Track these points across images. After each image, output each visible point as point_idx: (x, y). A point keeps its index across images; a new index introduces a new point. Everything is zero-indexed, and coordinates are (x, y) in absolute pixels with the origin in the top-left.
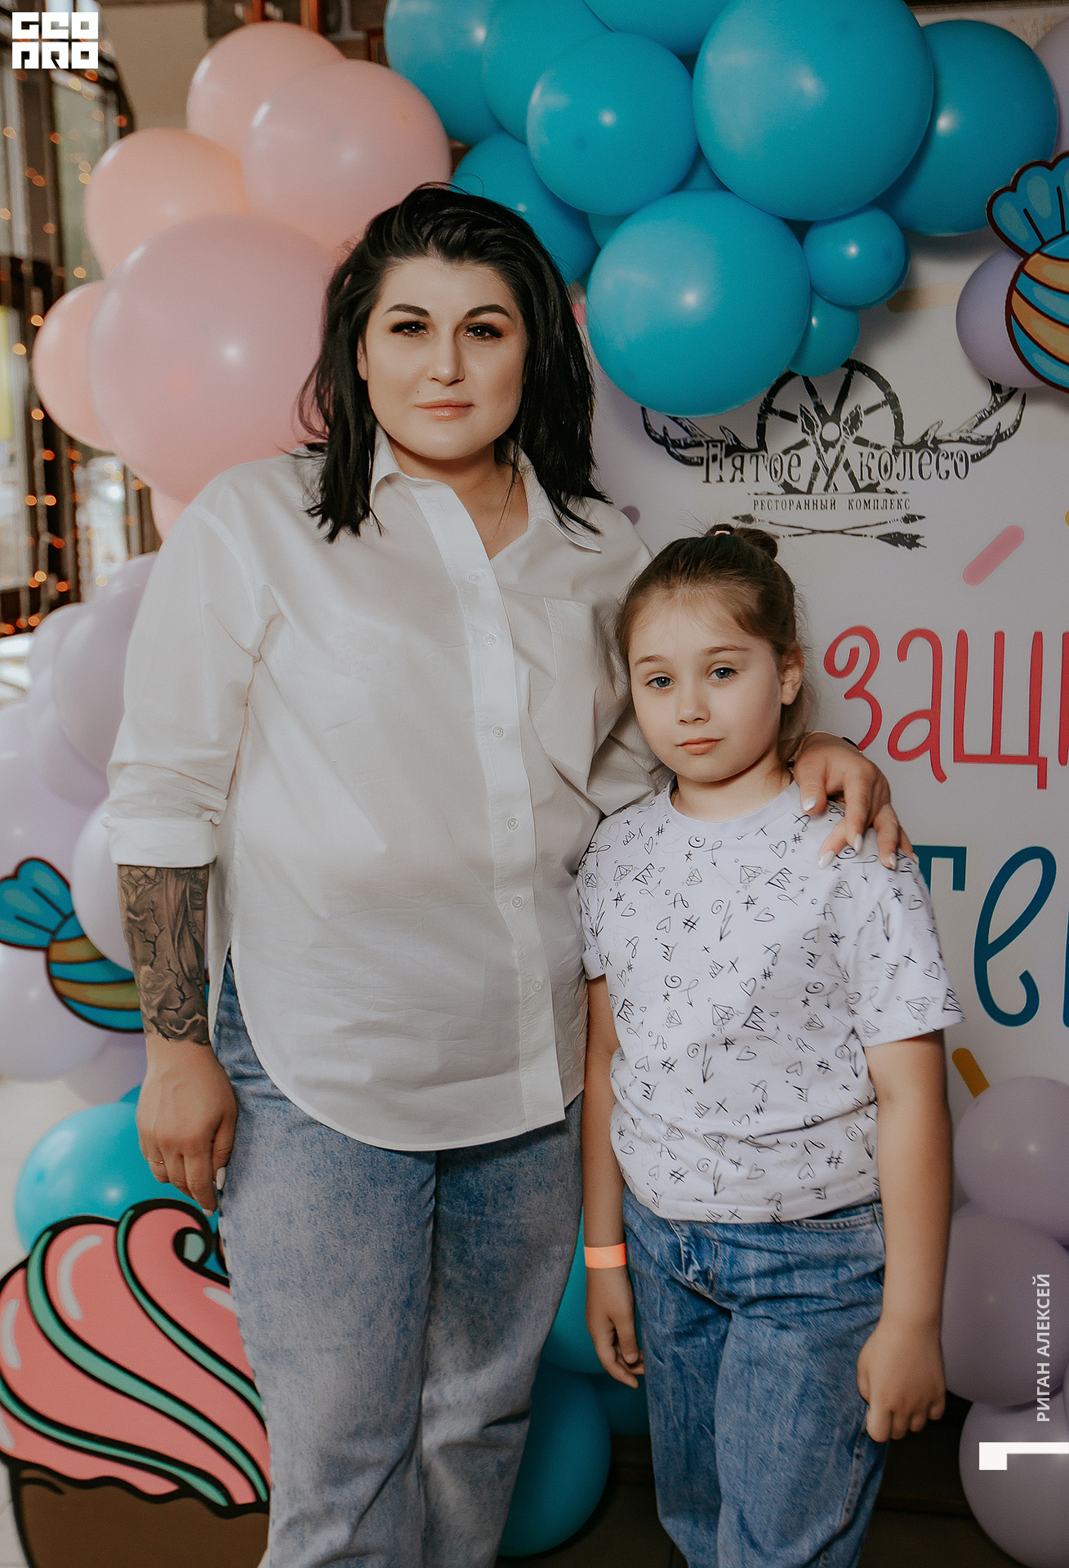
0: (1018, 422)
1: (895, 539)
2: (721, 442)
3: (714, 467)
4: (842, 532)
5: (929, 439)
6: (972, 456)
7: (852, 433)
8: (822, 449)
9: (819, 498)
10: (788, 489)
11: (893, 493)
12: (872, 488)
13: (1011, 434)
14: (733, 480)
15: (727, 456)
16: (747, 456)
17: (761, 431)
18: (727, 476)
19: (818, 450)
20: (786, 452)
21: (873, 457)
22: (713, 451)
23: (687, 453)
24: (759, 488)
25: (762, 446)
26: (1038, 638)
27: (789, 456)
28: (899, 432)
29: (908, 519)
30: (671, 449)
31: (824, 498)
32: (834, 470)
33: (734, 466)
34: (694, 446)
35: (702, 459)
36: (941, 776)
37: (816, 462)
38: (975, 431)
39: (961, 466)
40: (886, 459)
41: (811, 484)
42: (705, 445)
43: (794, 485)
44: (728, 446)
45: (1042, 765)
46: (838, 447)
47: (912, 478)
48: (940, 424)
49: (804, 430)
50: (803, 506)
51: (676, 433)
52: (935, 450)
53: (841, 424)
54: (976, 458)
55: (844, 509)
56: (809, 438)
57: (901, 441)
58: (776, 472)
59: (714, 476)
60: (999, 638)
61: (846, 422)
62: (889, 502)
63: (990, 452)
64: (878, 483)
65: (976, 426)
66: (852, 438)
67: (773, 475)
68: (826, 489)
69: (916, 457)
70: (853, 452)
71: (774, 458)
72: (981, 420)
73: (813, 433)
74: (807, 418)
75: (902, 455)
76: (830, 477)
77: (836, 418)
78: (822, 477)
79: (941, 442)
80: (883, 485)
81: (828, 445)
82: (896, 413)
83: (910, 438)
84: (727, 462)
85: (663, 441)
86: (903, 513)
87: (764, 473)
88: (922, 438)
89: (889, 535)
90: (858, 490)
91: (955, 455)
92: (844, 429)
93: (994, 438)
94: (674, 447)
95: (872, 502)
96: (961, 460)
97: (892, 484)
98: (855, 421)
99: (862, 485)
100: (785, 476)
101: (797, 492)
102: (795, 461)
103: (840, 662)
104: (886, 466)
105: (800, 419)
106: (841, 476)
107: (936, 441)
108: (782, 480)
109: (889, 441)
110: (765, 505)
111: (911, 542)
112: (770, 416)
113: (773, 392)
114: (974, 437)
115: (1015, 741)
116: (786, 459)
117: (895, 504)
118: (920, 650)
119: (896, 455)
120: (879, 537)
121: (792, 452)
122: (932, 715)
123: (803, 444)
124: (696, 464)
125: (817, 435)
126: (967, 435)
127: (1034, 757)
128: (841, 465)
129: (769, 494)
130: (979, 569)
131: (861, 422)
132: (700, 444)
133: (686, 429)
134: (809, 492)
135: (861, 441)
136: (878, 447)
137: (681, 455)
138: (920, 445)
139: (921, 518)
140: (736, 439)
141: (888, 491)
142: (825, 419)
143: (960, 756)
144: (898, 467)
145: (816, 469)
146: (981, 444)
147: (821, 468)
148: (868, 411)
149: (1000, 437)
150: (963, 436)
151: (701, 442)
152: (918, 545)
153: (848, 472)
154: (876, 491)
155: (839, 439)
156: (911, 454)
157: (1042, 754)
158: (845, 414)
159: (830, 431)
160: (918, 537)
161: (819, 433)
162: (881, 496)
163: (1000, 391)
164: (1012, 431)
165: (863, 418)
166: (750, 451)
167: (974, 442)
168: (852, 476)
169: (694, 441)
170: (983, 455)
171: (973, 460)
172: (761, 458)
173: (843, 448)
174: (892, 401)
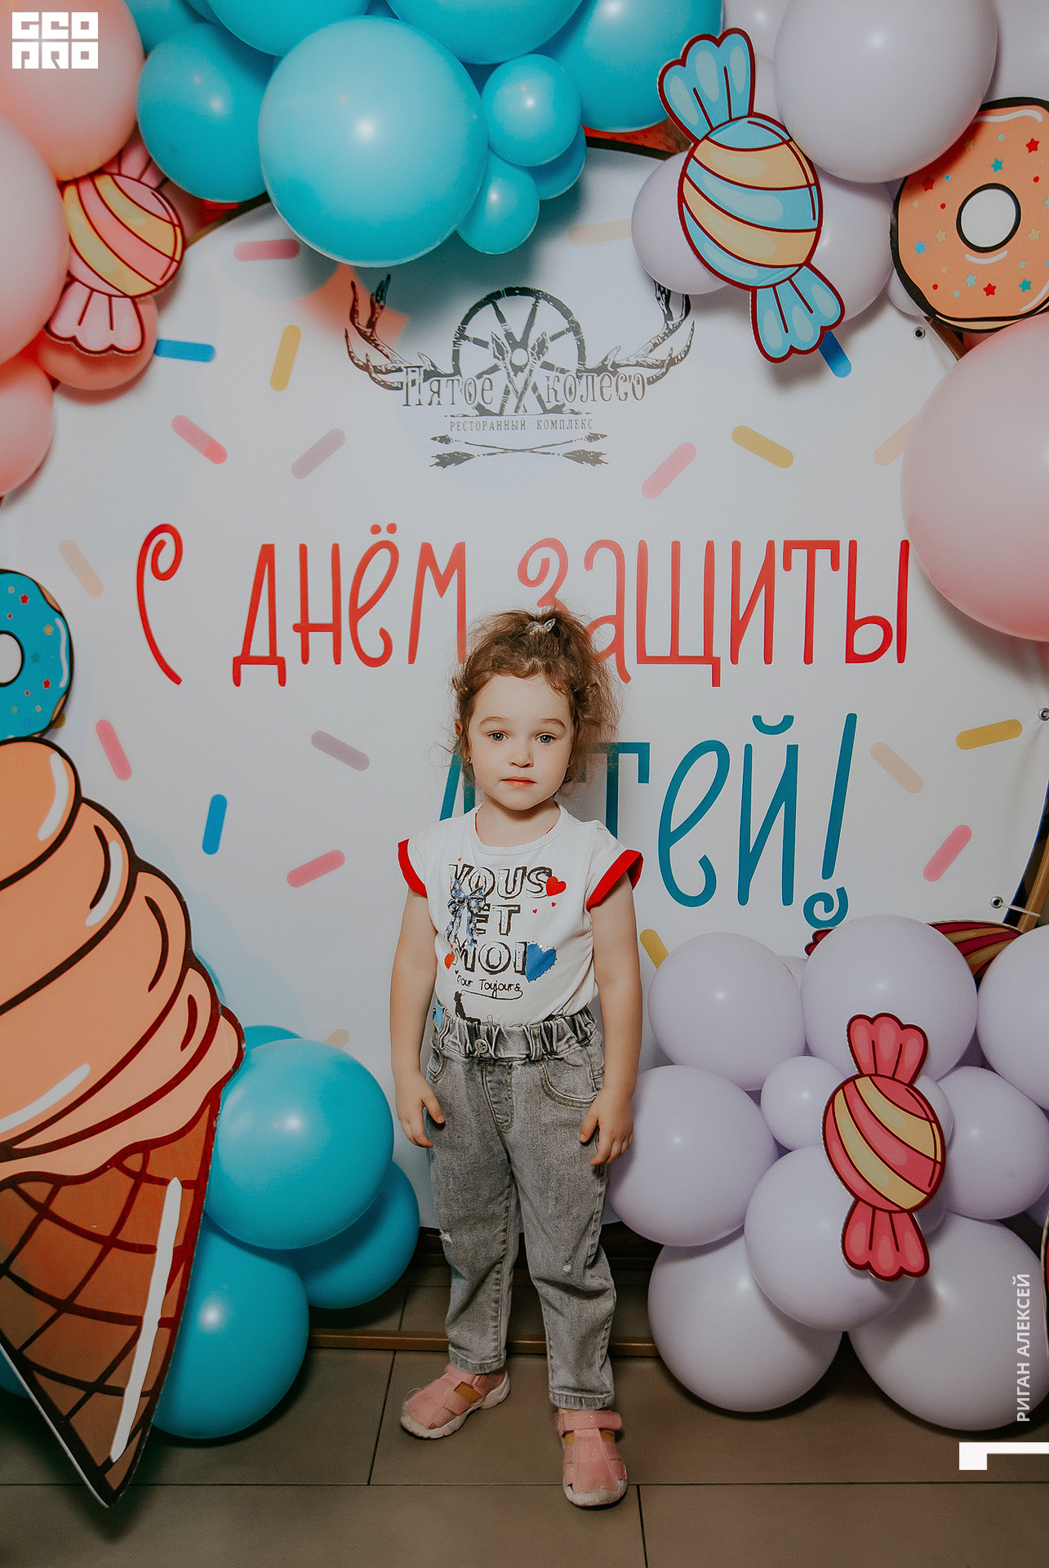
0: (689, 347)
1: (580, 457)
2: (419, 367)
3: (413, 391)
4: (531, 451)
5: (609, 363)
6: (648, 379)
7: (539, 358)
8: (512, 373)
9: (510, 419)
10: (482, 411)
11: (577, 414)
12: (558, 409)
13: (682, 358)
14: (430, 404)
15: (425, 380)
16: (443, 380)
17: (456, 355)
18: (425, 401)
19: (508, 373)
20: (479, 376)
21: (558, 381)
22: (412, 376)
23: (388, 378)
24: (455, 410)
25: (457, 371)
26: (710, 547)
27: (482, 380)
28: (582, 357)
29: (593, 438)
30: (374, 375)
31: (515, 419)
32: (523, 393)
33: (431, 390)
34: (394, 371)
35: (402, 383)
36: (626, 677)
37: (507, 387)
38: (650, 355)
39: (639, 388)
40: (570, 381)
41: (503, 406)
42: (405, 370)
43: (487, 407)
44: (425, 371)
45: (716, 664)
46: (527, 371)
47: (594, 400)
48: (618, 349)
49: (495, 357)
50: (495, 426)
51: (377, 359)
52: (615, 373)
53: (529, 349)
54: (652, 381)
55: (533, 429)
56: (500, 363)
57: (583, 365)
58: (470, 395)
59: (413, 400)
60: (676, 547)
61: (533, 349)
62: (574, 422)
63: (663, 374)
64: (564, 405)
65: (651, 351)
66: (539, 363)
67: (468, 398)
68: (516, 411)
69: (597, 379)
70: (540, 376)
71: (468, 382)
72: (656, 345)
73: (503, 359)
74: (498, 345)
75: (584, 377)
76: (520, 400)
77: (523, 344)
78: (512, 400)
79: (619, 366)
80: (568, 406)
81: (517, 369)
82: (578, 340)
83: (592, 362)
84: (426, 386)
85: (365, 368)
86: (587, 432)
87: (459, 397)
88: (603, 362)
89: (574, 453)
90: (546, 411)
91: (633, 377)
92: (533, 355)
93: (667, 362)
94: (376, 372)
95: (558, 422)
96: (638, 381)
97: (576, 405)
98: (541, 346)
99: (549, 406)
100: (479, 399)
101: (490, 413)
102: (487, 385)
103: (533, 572)
104: (570, 389)
105: (492, 346)
106: (530, 399)
107: (615, 366)
108: (476, 403)
109: (572, 365)
110: (461, 426)
111: (594, 459)
112: (463, 342)
113: (466, 321)
114: (650, 361)
115: (691, 644)
116: (479, 383)
117: (580, 424)
118: (605, 557)
119: (579, 377)
120: (567, 455)
121: (485, 376)
122: (617, 620)
123: (495, 369)
124: (397, 389)
125: (507, 360)
126: (644, 359)
127: (708, 658)
128: (530, 389)
129: (464, 416)
130: (656, 485)
131: (547, 348)
132: (399, 370)
133: (387, 356)
134: (501, 414)
135: (547, 366)
136: (563, 371)
137: (383, 381)
138: (601, 370)
139: (603, 436)
140: (434, 366)
141: (573, 412)
142: (515, 345)
143: (643, 658)
144: (581, 388)
145: (507, 392)
146: (654, 368)
147: (512, 391)
148: (553, 338)
149: (673, 362)
150: (639, 360)
151: (400, 368)
152: (601, 462)
153: (537, 395)
154: (562, 413)
155: (527, 364)
156: (593, 376)
157: (715, 655)
158: (532, 341)
159: (519, 357)
160: (600, 454)
161: (509, 359)
162: (566, 417)
163: (672, 319)
164: (683, 356)
165: (549, 344)
166: (446, 375)
167: (650, 366)
168: (539, 398)
169: (394, 367)
170: (658, 378)
171: (650, 383)
172: (456, 382)
173: (531, 371)
174: (575, 328)
